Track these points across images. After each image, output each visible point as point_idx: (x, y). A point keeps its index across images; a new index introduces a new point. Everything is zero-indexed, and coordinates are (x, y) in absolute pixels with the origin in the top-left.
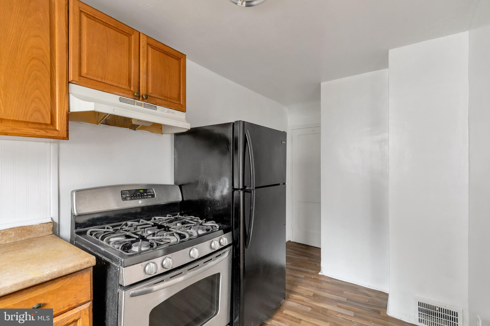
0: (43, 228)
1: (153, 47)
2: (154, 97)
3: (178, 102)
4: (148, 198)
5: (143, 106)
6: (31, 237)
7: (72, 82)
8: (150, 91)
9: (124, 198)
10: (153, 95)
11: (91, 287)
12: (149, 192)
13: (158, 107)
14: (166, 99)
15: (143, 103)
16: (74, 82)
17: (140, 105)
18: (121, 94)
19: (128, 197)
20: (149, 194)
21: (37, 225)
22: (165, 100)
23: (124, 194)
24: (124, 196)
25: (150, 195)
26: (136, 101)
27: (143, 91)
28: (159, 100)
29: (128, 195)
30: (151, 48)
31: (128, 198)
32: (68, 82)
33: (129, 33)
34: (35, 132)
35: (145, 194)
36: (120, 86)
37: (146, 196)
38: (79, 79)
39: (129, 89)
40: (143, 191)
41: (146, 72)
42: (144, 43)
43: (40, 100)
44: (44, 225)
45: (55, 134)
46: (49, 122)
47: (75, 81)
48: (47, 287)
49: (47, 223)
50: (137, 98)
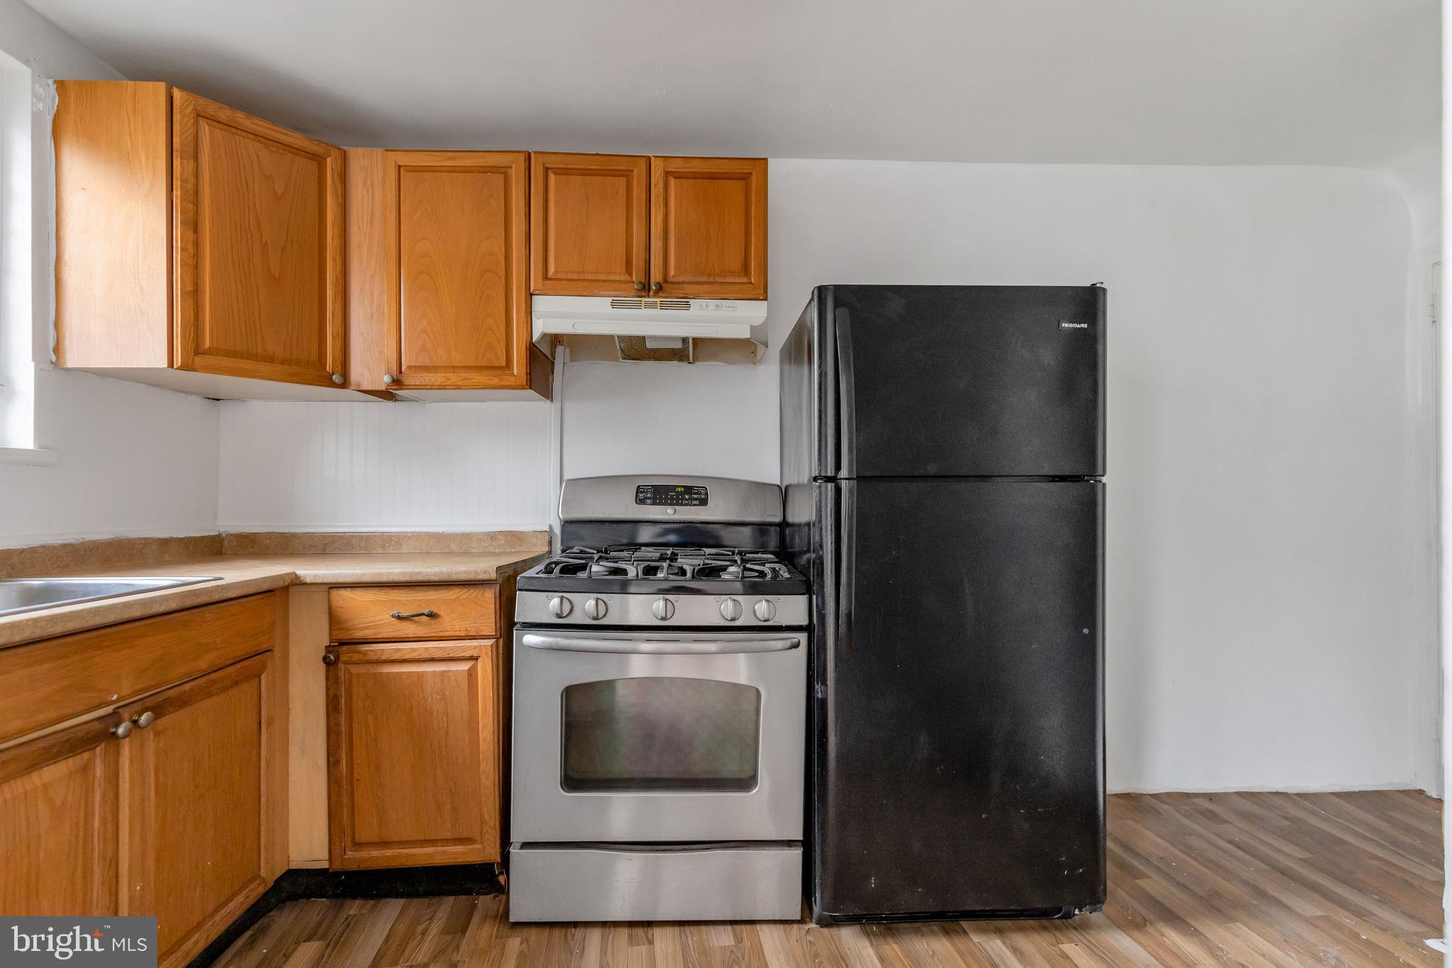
0: (537, 538)
1: (679, 176)
2: (683, 282)
3: (745, 280)
4: (690, 505)
5: (659, 307)
6: (522, 550)
7: (534, 293)
8: (672, 272)
9: (640, 500)
10: (681, 279)
11: (496, 615)
12: (696, 494)
13: (692, 301)
14: (712, 279)
15: (658, 300)
16: (537, 292)
17: (653, 306)
18: (613, 293)
19: (649, 498)
20: (695, 496)
21: (529, 532)
22: (709, 283)
23: (642, 492)
24: (641, 496)
25: (696, 499)
26: (644, 299)
27: (656, 276)
28: (691, 286)
29: (649, 495)
30: (675, 178)
31: (649, 501)
32: (528, 294)
33: (628, 168)
34: (487, 381)
35: (687, 497)
36: (612, 277)
37: (687, 500)
38: (543, 285)
39: (629, 278)
40: (683, 489)
41: (662, 234)
42: (658, 174)
43: (493, 332)
44: (537, 533)
45: (512, 381)
46: (504, 364)
47: (538, 290)
48: (440, 592)
49: (542, 532)
50: (643, 294)
